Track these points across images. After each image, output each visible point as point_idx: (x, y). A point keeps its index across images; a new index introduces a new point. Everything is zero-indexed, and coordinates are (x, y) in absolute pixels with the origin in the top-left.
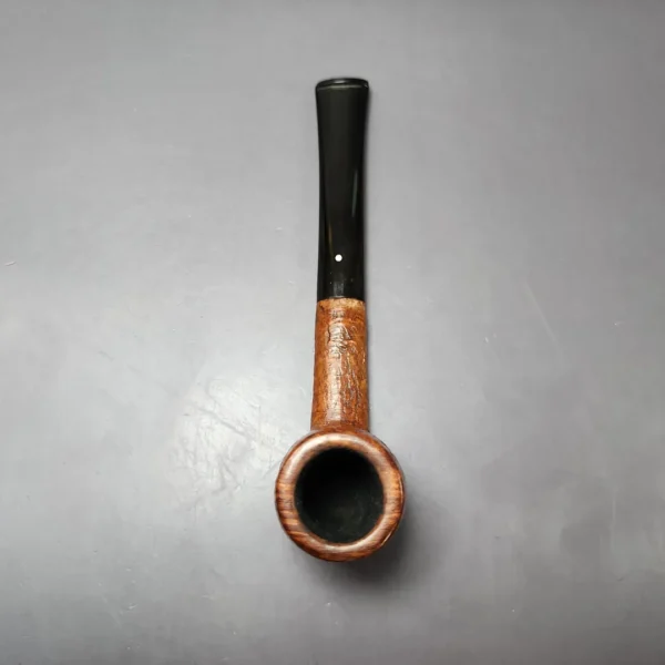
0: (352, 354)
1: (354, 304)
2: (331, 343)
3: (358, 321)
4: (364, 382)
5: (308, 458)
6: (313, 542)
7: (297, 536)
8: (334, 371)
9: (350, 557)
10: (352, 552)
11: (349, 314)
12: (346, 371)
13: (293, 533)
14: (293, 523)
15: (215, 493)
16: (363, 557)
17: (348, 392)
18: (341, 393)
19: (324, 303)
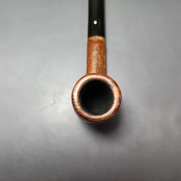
0: (101, 55)
1: (101, 38)
2: (93, 52)
3: (103, 45)
4: (105, 66)
5: (84, 84)
6: (86, 114)
7: (79, 112)
8: (94, 61)
9: (100, 120)
10: (101, 118)
11: (99, 41)
12: (98, 62)
13: (78, 111)
14: (79, 107)
15: (52, 105)
16: (106, 120)
17: (99, 68)
18: (96, 69)
19: (90, 38)
